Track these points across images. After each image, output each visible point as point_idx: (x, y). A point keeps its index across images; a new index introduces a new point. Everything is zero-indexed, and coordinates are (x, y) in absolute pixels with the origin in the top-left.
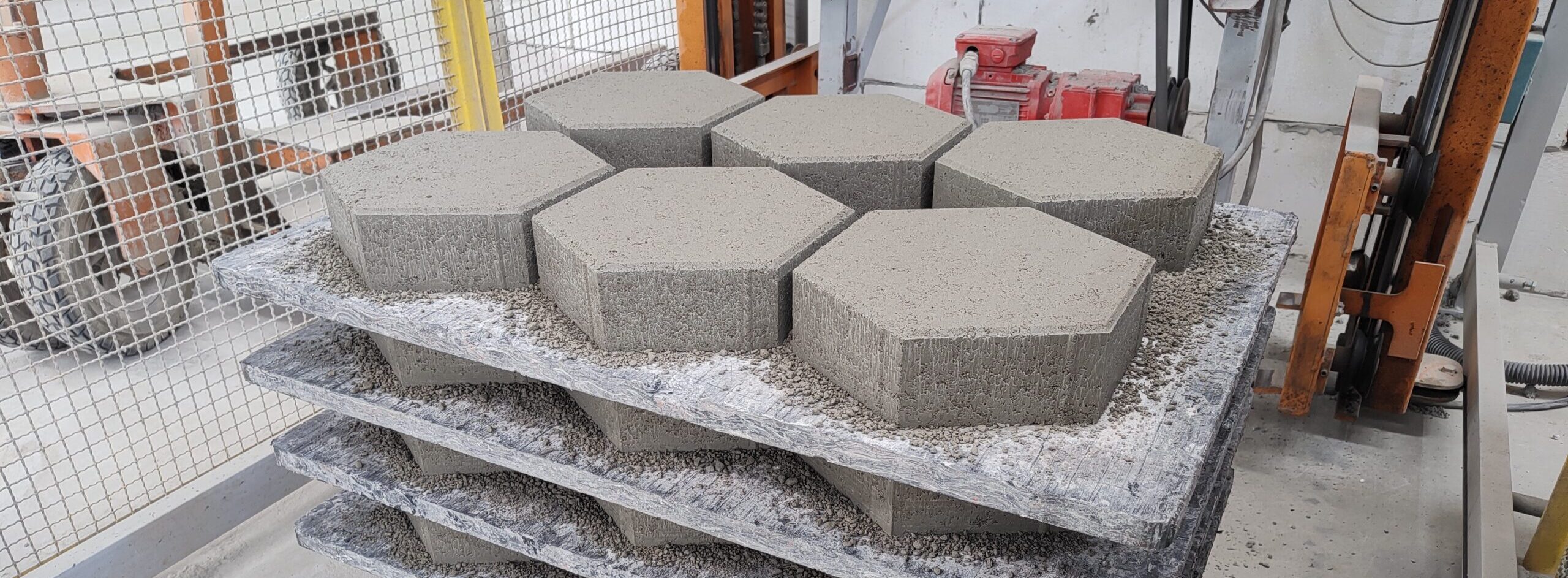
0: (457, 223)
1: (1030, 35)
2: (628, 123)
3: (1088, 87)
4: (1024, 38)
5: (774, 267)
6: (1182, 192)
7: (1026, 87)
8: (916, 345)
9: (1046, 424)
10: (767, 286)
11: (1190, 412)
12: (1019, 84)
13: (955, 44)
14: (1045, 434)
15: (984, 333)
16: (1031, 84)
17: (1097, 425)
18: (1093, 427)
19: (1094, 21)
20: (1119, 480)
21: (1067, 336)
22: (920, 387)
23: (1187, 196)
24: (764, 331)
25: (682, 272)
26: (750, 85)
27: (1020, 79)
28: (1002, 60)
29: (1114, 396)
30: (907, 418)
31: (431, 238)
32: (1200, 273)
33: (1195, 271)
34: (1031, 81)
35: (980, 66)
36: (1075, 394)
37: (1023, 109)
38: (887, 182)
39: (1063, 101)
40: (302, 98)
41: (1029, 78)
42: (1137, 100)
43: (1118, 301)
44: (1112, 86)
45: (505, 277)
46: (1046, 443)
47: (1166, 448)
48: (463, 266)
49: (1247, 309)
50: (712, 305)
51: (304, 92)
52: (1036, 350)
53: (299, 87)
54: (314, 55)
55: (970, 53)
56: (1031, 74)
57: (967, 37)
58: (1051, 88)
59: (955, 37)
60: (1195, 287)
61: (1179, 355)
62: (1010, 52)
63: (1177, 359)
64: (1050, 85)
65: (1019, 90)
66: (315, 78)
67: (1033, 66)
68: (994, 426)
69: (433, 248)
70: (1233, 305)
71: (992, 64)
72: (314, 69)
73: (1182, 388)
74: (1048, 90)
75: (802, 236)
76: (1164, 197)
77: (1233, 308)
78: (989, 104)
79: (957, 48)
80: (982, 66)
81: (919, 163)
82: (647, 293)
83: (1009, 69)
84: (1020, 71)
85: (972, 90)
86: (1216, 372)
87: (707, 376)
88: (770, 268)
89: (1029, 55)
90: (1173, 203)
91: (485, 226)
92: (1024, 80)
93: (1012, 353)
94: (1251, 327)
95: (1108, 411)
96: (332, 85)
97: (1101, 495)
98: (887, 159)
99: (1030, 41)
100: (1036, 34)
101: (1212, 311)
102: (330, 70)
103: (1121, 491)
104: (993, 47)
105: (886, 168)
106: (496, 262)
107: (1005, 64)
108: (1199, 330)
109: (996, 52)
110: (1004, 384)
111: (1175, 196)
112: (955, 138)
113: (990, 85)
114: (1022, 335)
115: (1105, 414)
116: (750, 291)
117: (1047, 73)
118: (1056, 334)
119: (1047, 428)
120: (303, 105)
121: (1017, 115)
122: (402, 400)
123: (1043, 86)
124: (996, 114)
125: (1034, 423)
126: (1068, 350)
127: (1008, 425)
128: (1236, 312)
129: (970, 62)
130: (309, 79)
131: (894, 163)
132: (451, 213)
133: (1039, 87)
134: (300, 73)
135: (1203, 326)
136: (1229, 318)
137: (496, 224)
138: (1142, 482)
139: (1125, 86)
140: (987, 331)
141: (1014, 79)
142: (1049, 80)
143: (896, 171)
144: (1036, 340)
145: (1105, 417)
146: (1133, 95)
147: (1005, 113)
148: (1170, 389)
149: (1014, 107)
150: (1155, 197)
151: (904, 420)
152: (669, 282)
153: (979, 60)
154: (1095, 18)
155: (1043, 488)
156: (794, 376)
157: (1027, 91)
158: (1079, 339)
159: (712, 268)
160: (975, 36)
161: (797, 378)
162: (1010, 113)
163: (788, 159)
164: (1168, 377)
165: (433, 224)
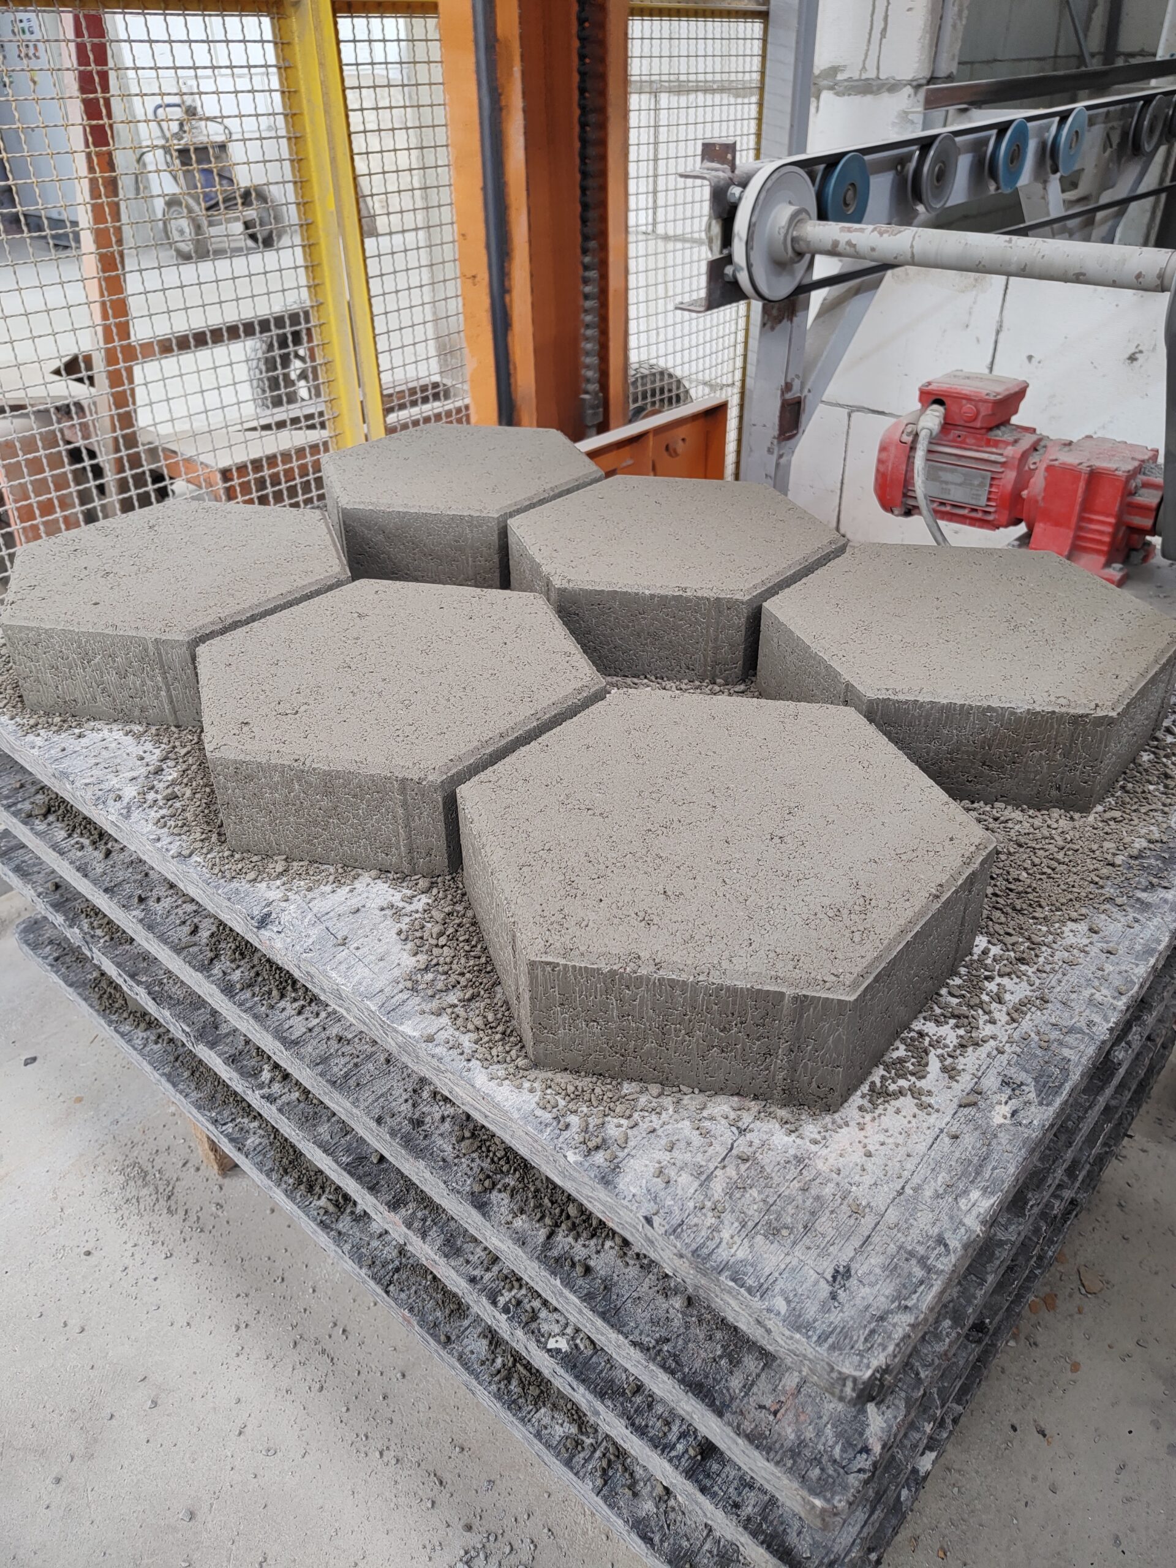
0: (112, 644)
1: (1017, 389)
2: (410, 504)
3: (1080, 464)
4: (1007, 393)
5: (435, 778)
6: (1093, 706)
7: (1001, 455)
8: (549, 969)
9: (756, 1098)
10: (427, 800)
11: (1000, 1114)
12: (994, 450)
13: (917, 393)
14: (747, 1119)
15: (652, 968)
16: (1010, 451)
17: (836, 1116)
18: (828, 1119)
19: (1136, 359)
20: (823, 1253)
21: (782, 994)
22: (560, 1022)
23: (1100, 713)
24: (429, 854)
25: (314, 769)
26: (593, 455)
27: (996, 444)
28: (975, 419)
29: (886, 1058)
30: (546, 1056)
31: (86, 658)
32: (1114, 819)
33: (1108, 815)
34: (1010, 448)
35: (946, 423)
36: (800, 1070)
37: (995, 482)
38: (697, 621)
39: (1046, 478)
40: (272, 390)
41: (1007, 444)
42: (1146, 485)
43: (894, 931)
44: (1112, 465)
45: (175, 713)
46: (742, 1141)
47: (928, 1193)
48: (126, 693)
49: (1166, 901)
50: (358, 814)
51: (274, 384)
52: (734, 1004)
53: (269, 379)
54: (287, 346)
55: (935, 407)
56: (1011, 439)
57: (933, 387)
58: (1035, 458)
59: (919, 385)
60: (1095, 847)
61: (1024, 984)
62: (985, 410)
63: (1017, 990)
64: (1035, 454)
65: (993, 457)
66: (286, 371)
67: (1018, 427)
68: (675, 1089)
69: (88, 670)
70: (1144, 890)
71: (962, 423)
72: (286, 361)
73: (1004, 1058)
74: (1031, 460)
75: (503, 725)
76: (1063, 710)
77: (1143, 895)
78: (952, 471)
79: (921, 400)
80: (947, 425)
81: (743, 603)
82: (274, 788)
83: (983, 431)
84: (999, 434)
85: (930, 451)
86: (1071, 1030)
87: (332, 914)
88: (430, 778)
89: (1016, 412)
90: (1077, 720)
91: (146, 650)
92: (1001, 445)
93: (696, 1001)
94: (1159, 942)
95: (865, 1088)
96: (303, 376)
97: (780, 1284)
98: (699, 594)
99: (1019, 395)
100: (1027, 386)
101: (1110, 900)
102: (303, 359)
103: (816, 1283)
104: (964, 402)
105: (697, 605)
106: (163, 693)
107: (978, 424)
108: (1074, 934)
109: (968, 407)
110: (687, 1038)
111: (1080, 711)
112: (813, 563)
113: (957, 447)
114: (711, 980)
115: (859, 1093)
116: (404, 804)
117: (1034, 438)
118: (766, 988)
119: (755, 1106)
120: (272, 397)
121: (987, 488)
122: (70, 836)
123: (1025, 456)
124: (960, 485)
125: (738, 1094)
126: (785, 1012)
127: (696, 1091)
128: (1145, 906)
129: (933, 419)
130: (280, 371)
131: (708, 599)
132: (106, 631)
133: (1018, 456)
134: (271, 365)
135: (1082, 927)
136: (1132, 914)
137: (158, 649)
138: (860, 1269)
139: (1130, 466)
140: (658, 966)
141: (989, 443)
142: (1035, 448)
143: (709, 610)
144: (733, 991)
145: (856, 1100)
146: (1141, 478)
147: (971, 484)
148: (984, 1055)
149: (984, 478)
150: (1050, 709)
151: (543, 1057)
152: (299, 781)
153: (946, 417)
154: (1137, 355)
155: (694, 1246)
156: (441, 934)
157: (1003, 460)
158: (802, 1002)
159: (353, 768)
160: (944, 387)
161: (442, 941)
162: (979, 485)
163: (569, 581)
164: (988, 1030)
165: (86, 642)
